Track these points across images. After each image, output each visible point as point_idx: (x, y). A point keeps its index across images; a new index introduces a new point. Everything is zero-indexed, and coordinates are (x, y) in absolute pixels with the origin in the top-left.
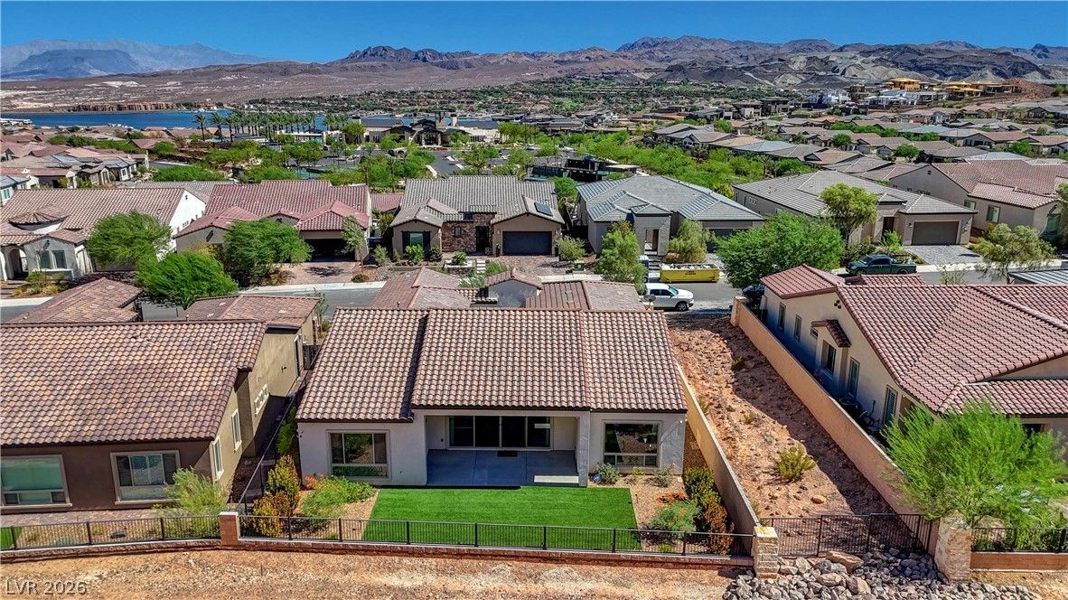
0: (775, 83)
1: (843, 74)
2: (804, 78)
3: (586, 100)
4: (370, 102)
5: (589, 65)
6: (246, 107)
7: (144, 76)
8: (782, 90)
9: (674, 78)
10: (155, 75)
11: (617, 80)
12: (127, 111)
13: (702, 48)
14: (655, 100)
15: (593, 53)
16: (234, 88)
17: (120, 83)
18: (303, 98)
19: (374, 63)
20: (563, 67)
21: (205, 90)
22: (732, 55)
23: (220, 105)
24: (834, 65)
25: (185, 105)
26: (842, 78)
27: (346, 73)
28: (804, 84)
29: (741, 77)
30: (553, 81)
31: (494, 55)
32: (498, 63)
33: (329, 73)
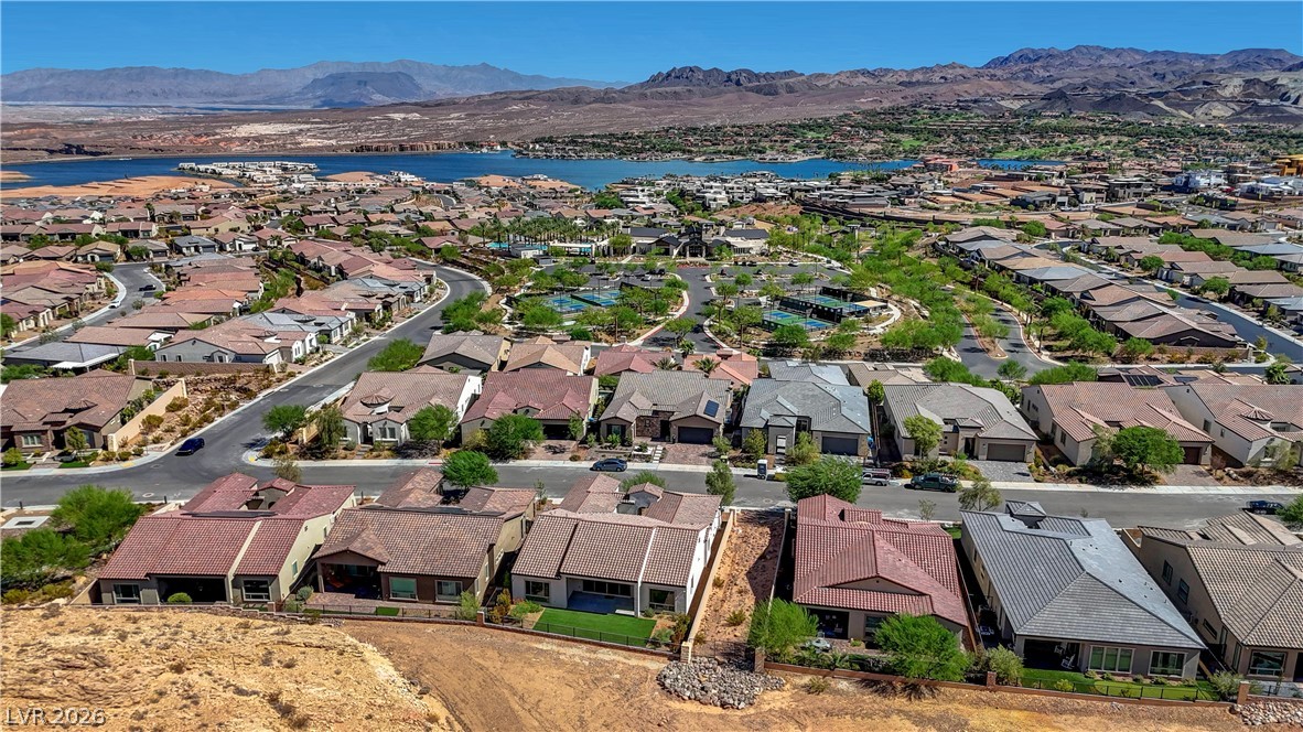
0: (1194, 115)
1: (1296, 102)
2: (1237, 108)
3: (931, 137)
4: (667, 140)
5: (943, 89)
6: (531, 146)
7: (427, 106)
8: (1202, 125)
9: (1051, 109)
10: (439, 105)
11: (975, 110)
12: (409, 152)
13: (1103, 62)
14: (1023, 138)
15: (950, 71)
16: (520, 122)
17: (403, 116)
18: (593, 136)
19: (678, 89)
20: (909, 91)
21: (489, 124)
22: (1142, 73)
23: (504, 144)
24: (1283, 91)
25: (467, 144)
26: (1293, 110)
27: (644, 102)
28: (1236, 117)
29: (1145, 108)
30: (891, 112)
31: (823, 75)
32: (827, 86)
33: (627, 101)
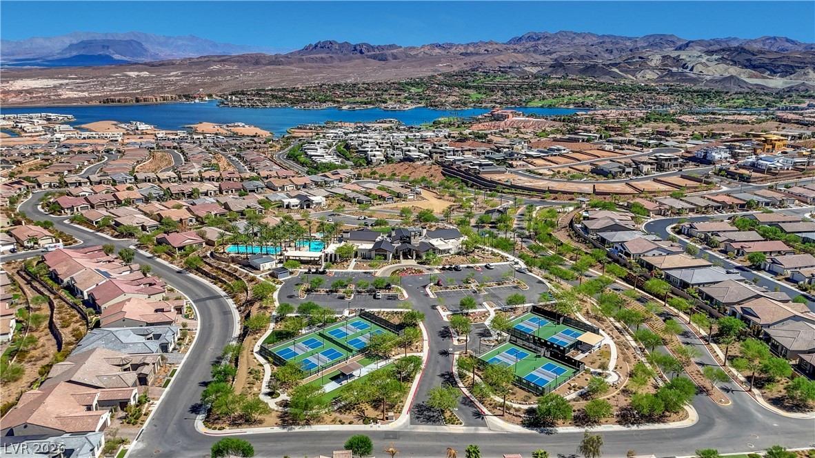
0: (636, 78)
1: (692, 70)
2: (659, 73)
3: (487, 91)
4: (322, 93)
5: (487, 58)
6: (230, 97)
7: (153, 66)
8: (643, 84)
9: (556, 73)
10: (162, 64)
11: (511, 73)
12: (142, 103)
13: (575, 41)
14: (542, 92)
15: (490, 46)
16: (220, 79)
17: (136, 73)
18: (271, 90)
19: (323, 55)
20: (467, 59)
21: (198, 80)
22: (600, 49)
23: (210, 96)
24: (684, 62)
25: (185, 96)
26: (691, 75)
27: (303, 65)
28: (661, 79)
29: (610, 73)
30: (462, 74)
31: (414, 48)
32: (417, 55)
33: (290, 63)
